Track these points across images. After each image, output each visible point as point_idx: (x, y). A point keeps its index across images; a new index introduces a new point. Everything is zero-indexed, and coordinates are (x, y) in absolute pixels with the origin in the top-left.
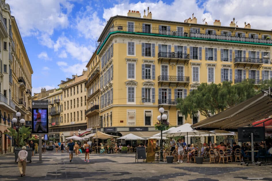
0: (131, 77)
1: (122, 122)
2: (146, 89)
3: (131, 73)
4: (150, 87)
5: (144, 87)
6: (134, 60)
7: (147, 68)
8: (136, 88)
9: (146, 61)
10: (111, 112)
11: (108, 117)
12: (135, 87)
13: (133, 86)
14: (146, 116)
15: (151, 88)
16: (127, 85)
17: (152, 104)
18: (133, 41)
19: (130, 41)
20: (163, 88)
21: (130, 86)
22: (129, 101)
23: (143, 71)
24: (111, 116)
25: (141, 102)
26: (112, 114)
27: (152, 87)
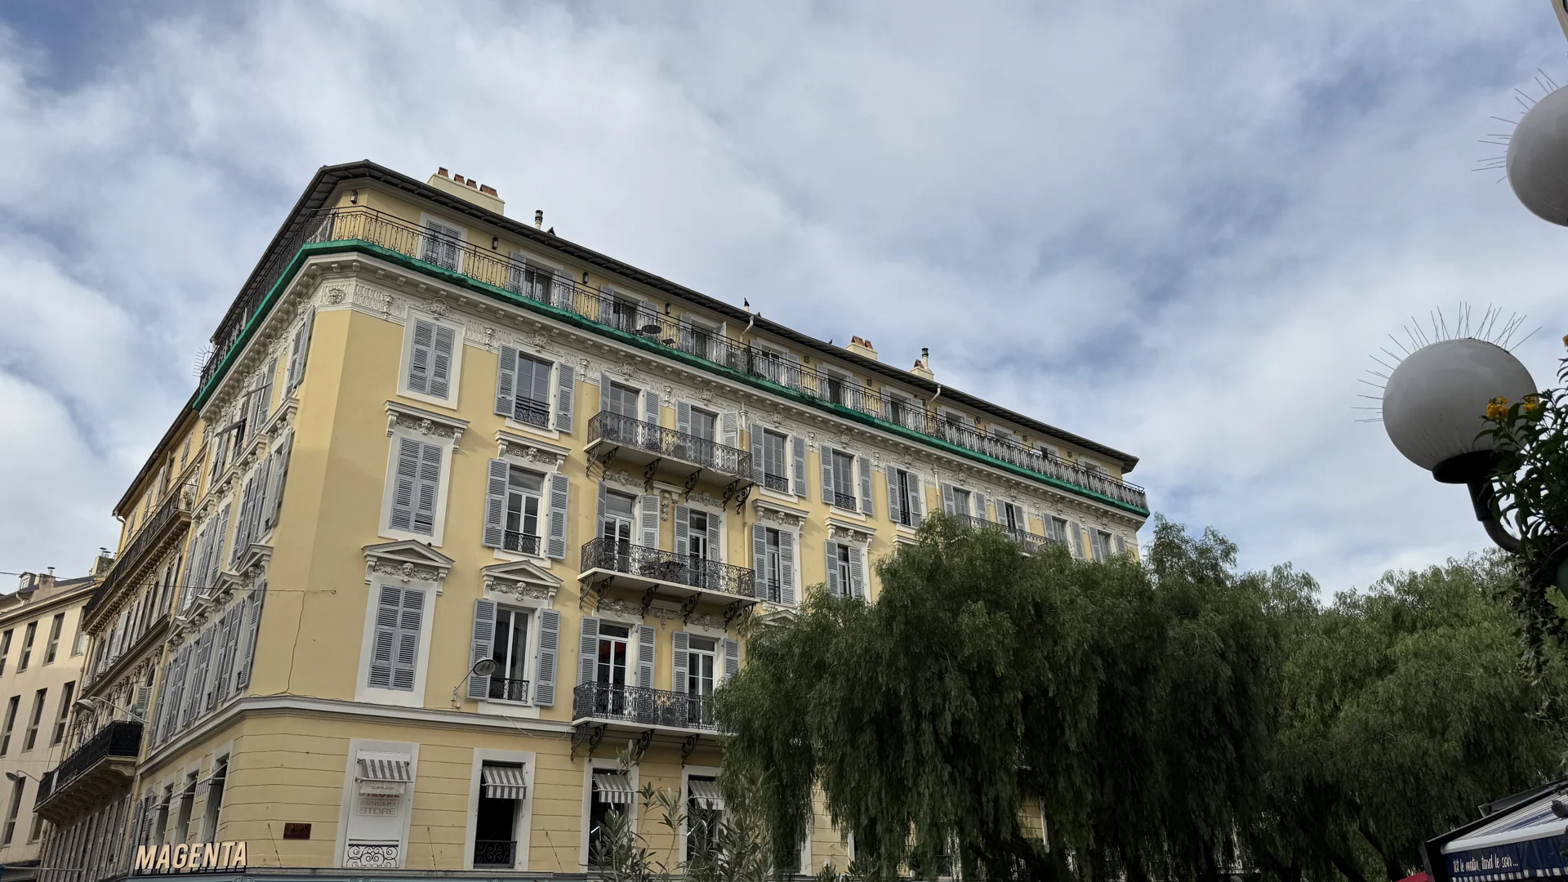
0: (412, 523)
1: (298, 832)
2: (504, 612)
3: (416, 497)
4: (528, 601)
5: (494, 597)
6: (444, 428)
7: (517, 491)
8: (439, 594)
9: (513, 447)
10: (223, 761)
11: (188, 800)
12: (431, 591)
13: (416, 584)
14: (490, 796)
15: (533, 610)
16: (374, 569)
17: (534, 713)
18: (444, 324)
19: (428, 319)
20: (610, 616)
21: (396, 580)
22: (379, 677)
23: (497, 497)
24: (218, 786)
25: (464, 690)
26: (223, 773)
27: (544, 605)
